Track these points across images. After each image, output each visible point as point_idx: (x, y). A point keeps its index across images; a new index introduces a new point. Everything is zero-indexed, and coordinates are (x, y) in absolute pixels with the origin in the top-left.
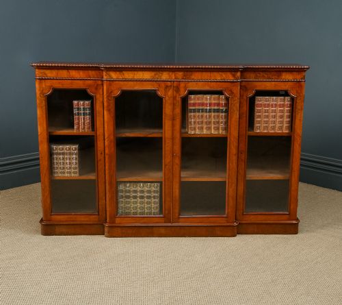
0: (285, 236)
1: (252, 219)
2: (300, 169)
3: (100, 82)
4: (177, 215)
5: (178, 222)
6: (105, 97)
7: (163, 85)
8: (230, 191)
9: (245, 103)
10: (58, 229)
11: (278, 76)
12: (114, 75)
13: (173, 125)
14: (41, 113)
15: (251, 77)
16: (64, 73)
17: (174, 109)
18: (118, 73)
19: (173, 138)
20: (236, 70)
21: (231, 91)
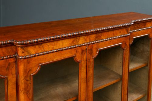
3: (12, 61)
7: (80, 50)
11: (145, 26)
21: (125, 44)
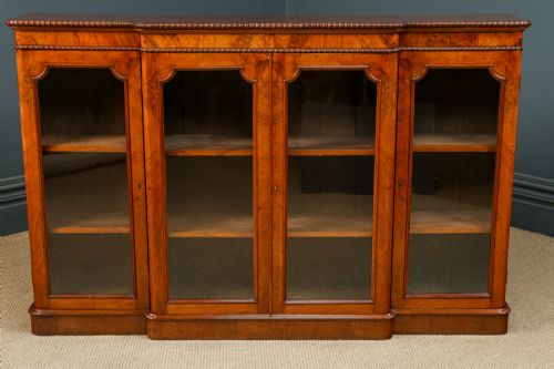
0: (482, 337)
1: (422, 307)
2: (513, 202)
3: (134, 55)
4: (281, 299)
5: (283, 313)
6: (145, 82)
7: (252, 59)
8: (380, 255)
9: (407, 91)
10: (61, 324)
11: (470, 41)
12: (161, 42)
13: (272, 135)
14: (26, 112)
15: (418, 43)
16: (68, 39)
17: (272, 105)
18: (168, 37)
19: (272, 159)
20: (390, 31)
21: (381, 70)
